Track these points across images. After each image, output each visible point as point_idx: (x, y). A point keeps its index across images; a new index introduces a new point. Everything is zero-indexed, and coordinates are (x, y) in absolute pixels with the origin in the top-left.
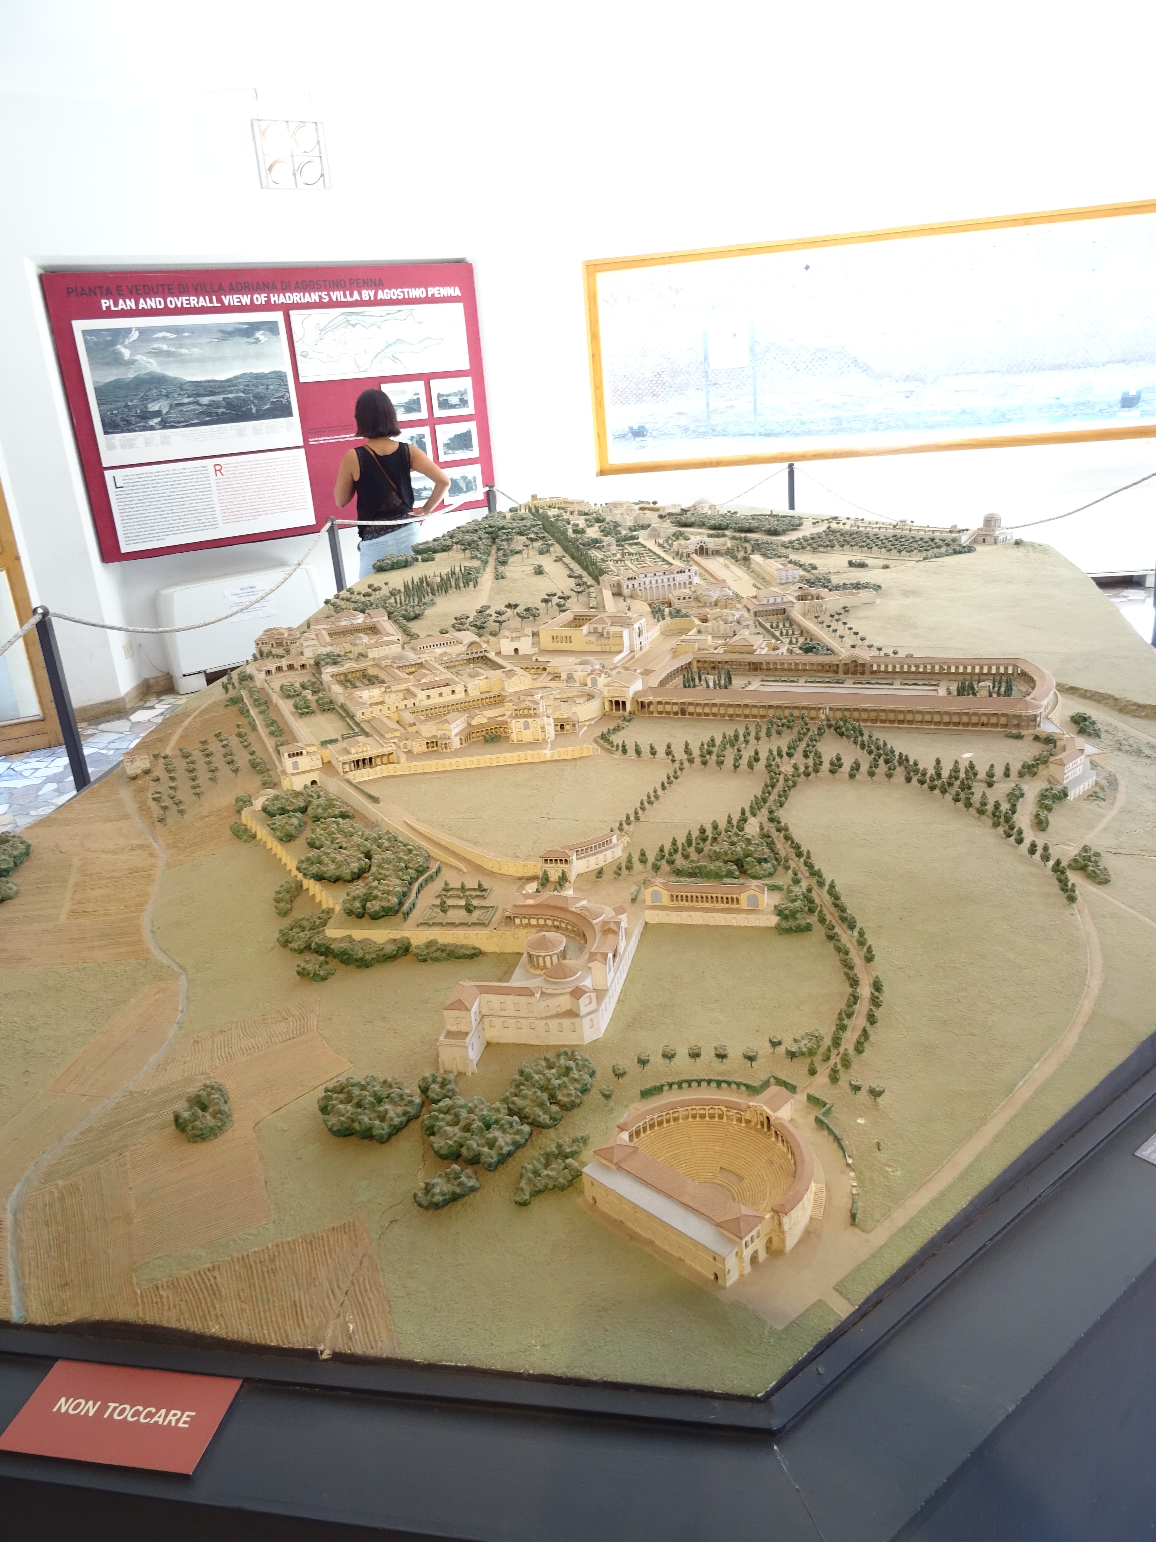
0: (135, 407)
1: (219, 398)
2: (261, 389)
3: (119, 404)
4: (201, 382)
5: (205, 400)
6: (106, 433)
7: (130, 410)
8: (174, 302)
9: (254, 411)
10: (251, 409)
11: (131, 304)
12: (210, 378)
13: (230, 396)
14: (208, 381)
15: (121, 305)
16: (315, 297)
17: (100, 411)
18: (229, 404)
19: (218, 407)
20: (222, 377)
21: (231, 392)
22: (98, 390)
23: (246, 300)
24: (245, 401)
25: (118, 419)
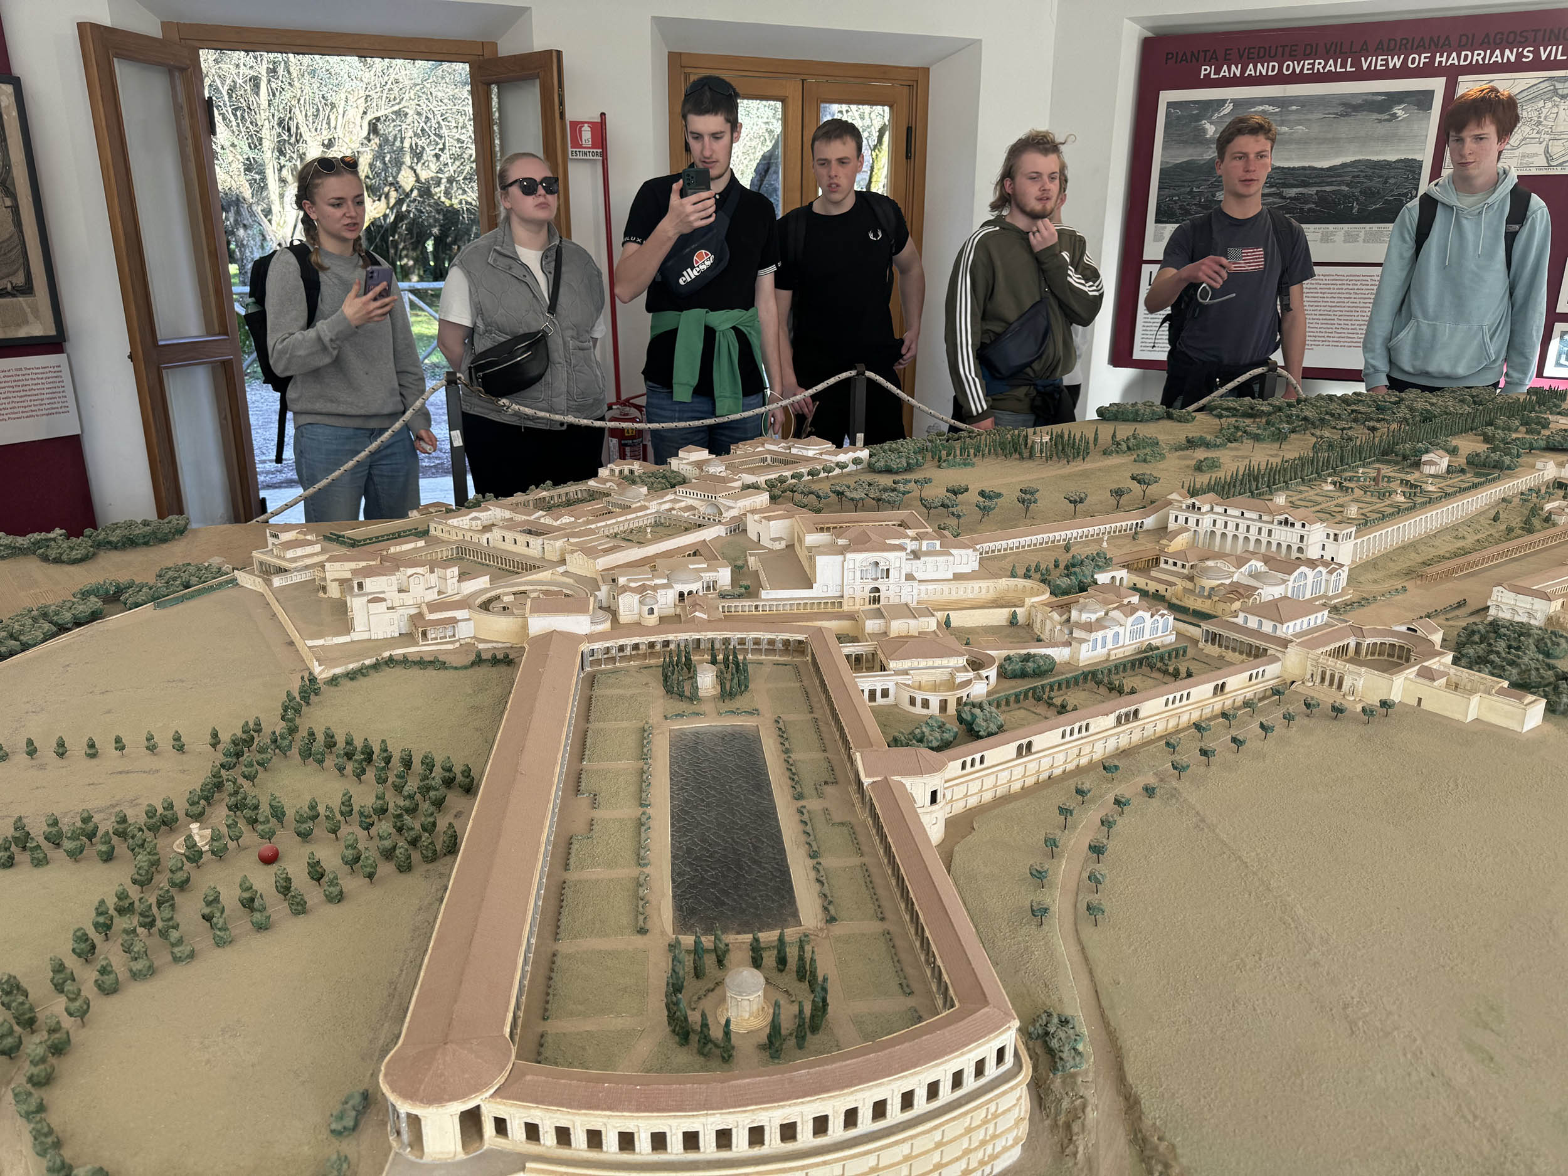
0: (1201, 194)
1: (1312, 190)
2: (1376, 183)
3: (1183, 190)
4: (1294, 168)
5: (1292, 192)
6: (1157, 221)
7: (1193, 198)
8: (1292, 66)
9: (1355, 210)
10: (1352, 208)
11: (1236, 70)
12: (1306, 164)
13: (1328, 189)
14: (1304, 168)
15: (1224, 72)
16: (1511, 55)
17: (1159, 195)
18: (1322, 198)
19: (1306, 203)
20: (1325, 164)
21: (1330, 184)
22: (1163, 172)
23: (1396, 62)
24: (1346, 197)
25: (1176, 207)
